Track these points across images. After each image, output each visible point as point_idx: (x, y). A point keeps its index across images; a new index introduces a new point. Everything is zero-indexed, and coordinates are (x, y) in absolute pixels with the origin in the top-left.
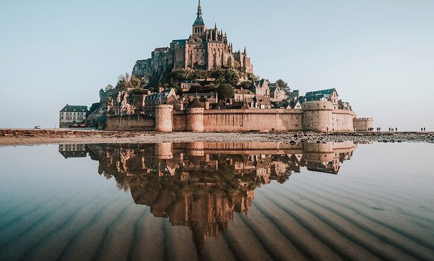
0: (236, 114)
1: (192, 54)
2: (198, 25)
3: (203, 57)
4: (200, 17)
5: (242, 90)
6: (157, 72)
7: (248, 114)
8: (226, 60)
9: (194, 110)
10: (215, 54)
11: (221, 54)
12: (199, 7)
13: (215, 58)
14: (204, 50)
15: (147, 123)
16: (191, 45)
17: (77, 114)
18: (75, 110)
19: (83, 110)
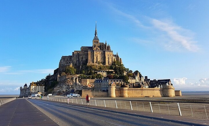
0: (140, 90)
1: (97, 56)
2: (96, 40)
3: (103, 58)
4: (96, 36)
5: (130, 77)
6: (76, 64)
7: (144, 90)
8: (113, 60)
9: (125, 88)
10: (109, 57)
11: (111, 58)
12: (96, 31)
13: (109, 59)
15: (105, 93)
16: (97, 52)
17: (40, 87)
18: (38, 85)
19: (43, 85)
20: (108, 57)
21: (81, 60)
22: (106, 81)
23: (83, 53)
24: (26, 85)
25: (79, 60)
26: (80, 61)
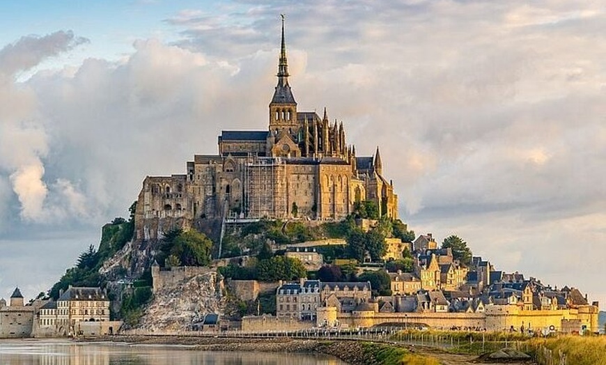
1: (288, 184)
3: (310, 191)
5: (400, 274)
8: (352, 196)
10: (334, 186)
11: (344, 186)
13: (333, 194)
14: (311, 177)
17: (95, 305)
18: (90, 297)
19: (103, 297)
20: (331, 184)
21: (222, 196)
22: (313, 291)
23: (231, 161)
24: (17, 294)
25: (214, 196)
26: (222, 199)
